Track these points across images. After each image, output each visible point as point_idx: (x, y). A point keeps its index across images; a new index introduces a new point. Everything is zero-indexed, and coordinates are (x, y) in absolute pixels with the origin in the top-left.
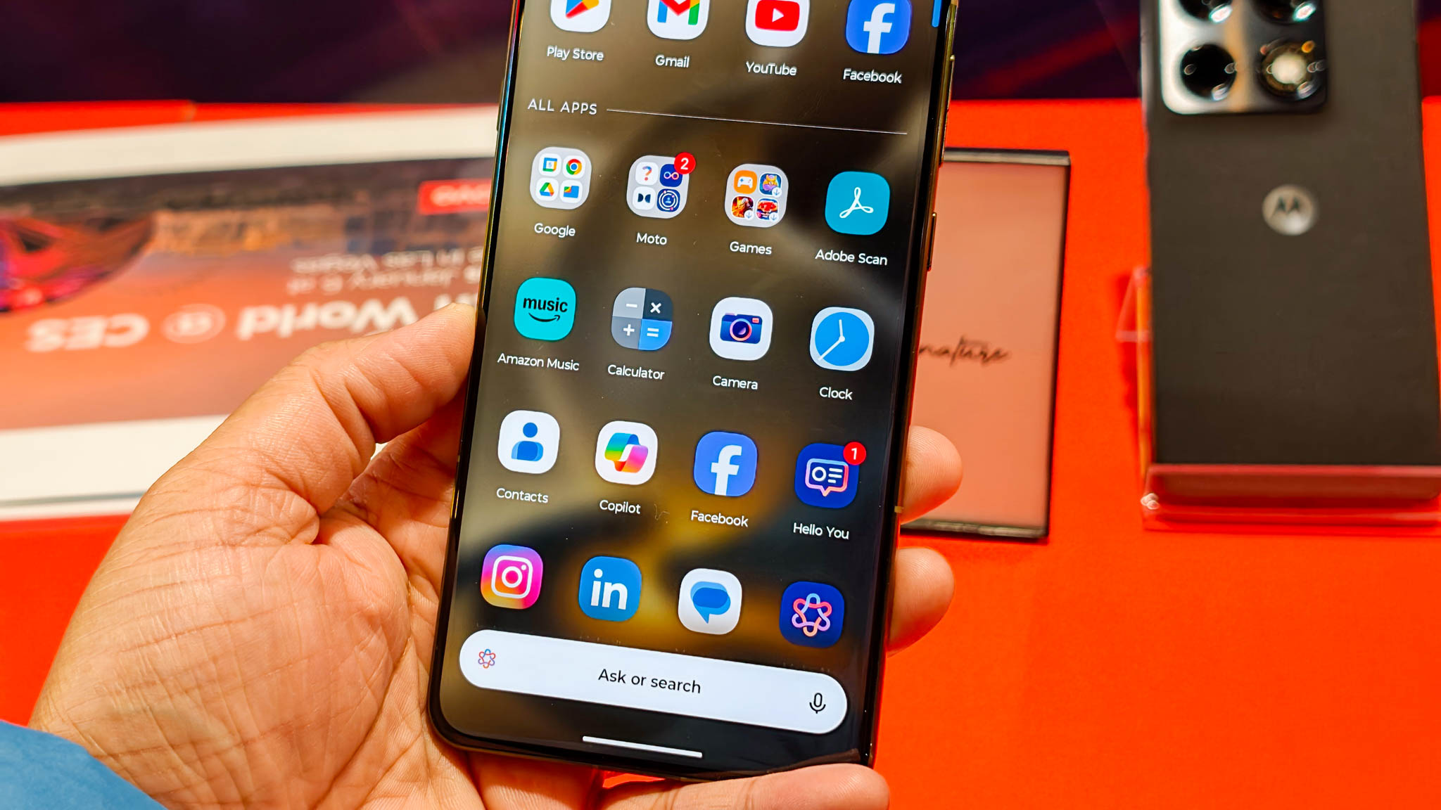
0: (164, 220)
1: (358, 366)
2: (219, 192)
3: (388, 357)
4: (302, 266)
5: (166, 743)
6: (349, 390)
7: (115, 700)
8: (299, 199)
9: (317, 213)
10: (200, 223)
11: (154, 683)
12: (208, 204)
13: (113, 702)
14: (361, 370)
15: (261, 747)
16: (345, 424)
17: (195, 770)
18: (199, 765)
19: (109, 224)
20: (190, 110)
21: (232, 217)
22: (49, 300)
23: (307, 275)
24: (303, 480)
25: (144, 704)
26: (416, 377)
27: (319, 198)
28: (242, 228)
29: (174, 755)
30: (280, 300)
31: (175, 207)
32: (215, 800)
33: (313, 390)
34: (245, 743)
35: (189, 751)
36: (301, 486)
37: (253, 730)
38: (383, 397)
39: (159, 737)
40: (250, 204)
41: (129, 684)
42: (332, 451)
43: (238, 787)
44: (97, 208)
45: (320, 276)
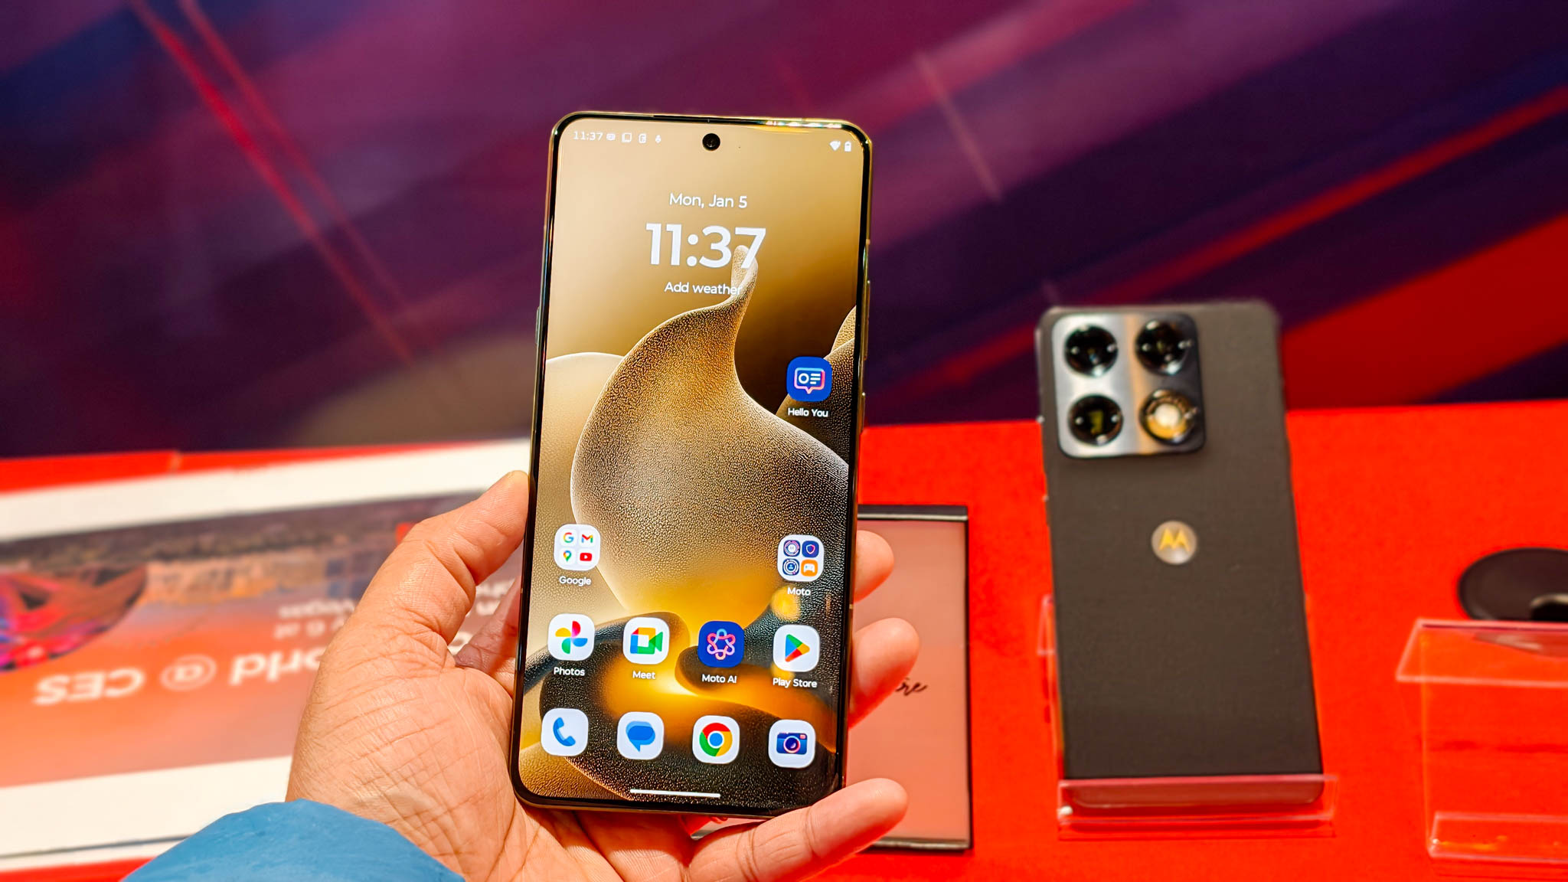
0: (156, 571)
1: (459, 533)
2: (206, 540)
3: (478, 522)
4: (286, 612)
5: (400, 817)
6: (458, 553)
7: (357, 794)
8: (281, 545)
9: (298, 558)
10: (189, 572)
11: (383, 777)
12: (197, 554)
13: (356, 795)
14: (463, 536)
15: (461, 812)
16: (458, 578)
17: (422, 833)
18: (424, 830)
19: (104, 576)
20: (176, 459)
21: (220, 565)
22: (51, 655)
23: (291, 620)
24: (438, 622)
25: (380, 793)
26: (502, 532)
27: (301, 543)
28: (230, 575)
29: (406, 824)
30: (267, 649)
31: (166, 557)
32: (438, 853)
33: (432, 558)
34: (450, 811)
35: (416, 820)
36: (437, 628)
37: (453, 803)
38: (481, 552)
39: (394, 813)
40: (238, 552)
41: (366, 781)
42: (453, 599)
43: (451, 843)
44: (92, 561)
45: (304, 621)
